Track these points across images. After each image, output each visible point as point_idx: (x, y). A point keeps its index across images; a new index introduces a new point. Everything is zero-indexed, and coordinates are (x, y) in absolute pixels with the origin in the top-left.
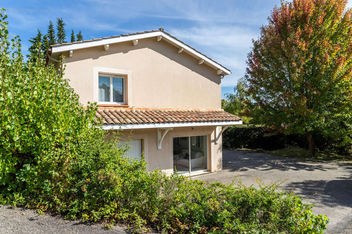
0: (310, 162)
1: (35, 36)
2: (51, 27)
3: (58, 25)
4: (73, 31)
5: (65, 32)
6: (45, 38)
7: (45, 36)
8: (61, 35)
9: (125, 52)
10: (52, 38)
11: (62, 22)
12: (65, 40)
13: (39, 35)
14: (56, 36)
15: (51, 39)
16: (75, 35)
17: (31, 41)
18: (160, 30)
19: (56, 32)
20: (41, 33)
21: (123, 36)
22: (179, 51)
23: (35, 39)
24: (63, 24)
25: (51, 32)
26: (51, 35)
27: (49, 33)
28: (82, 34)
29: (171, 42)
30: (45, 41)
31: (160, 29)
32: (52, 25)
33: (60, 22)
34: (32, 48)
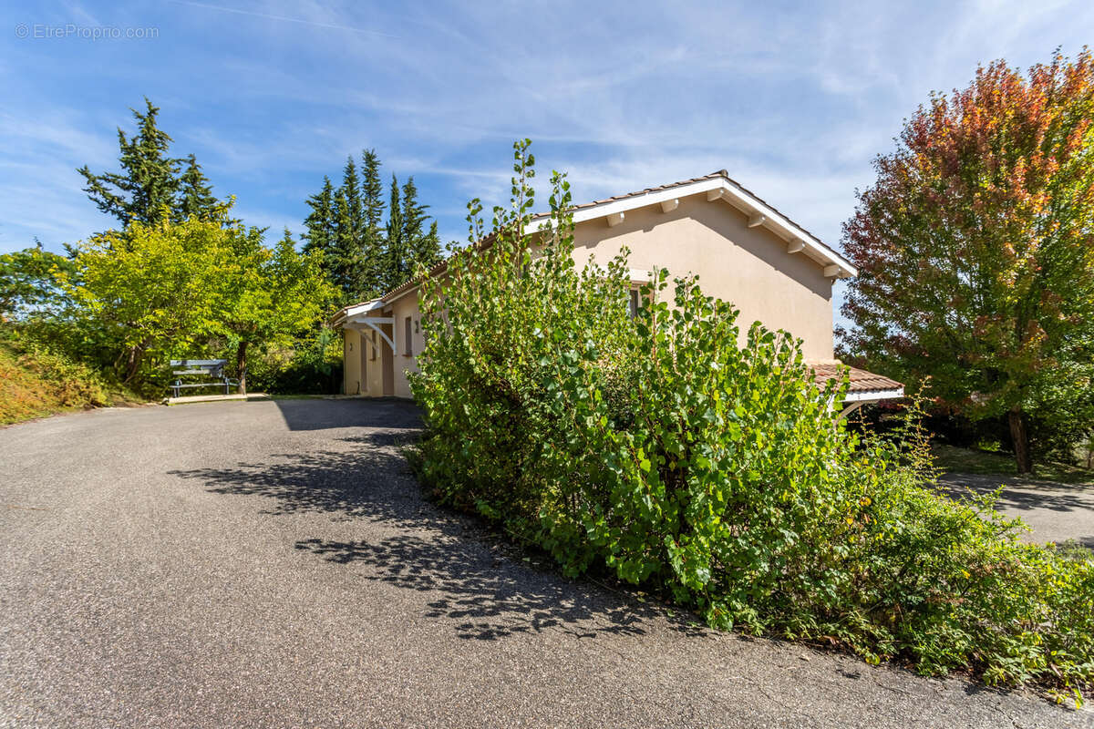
0: (1034, 487)
1: (319, 191)
2: (350, 169)
3: (364, 166)
4: (394, 178)
5: (379, 180)
6: (339, 196)
7: (340, 190)
8: (373, 187)
9: (648, 229)
10: (352, 193)
11: (374, 157)
12: (380, 199)
13: (328, 189)
14: (361, 190)
15: (351, 198)
16: (399, 186)
17: (310, 204)
18: (722, 174)
19: (362, 179)
20: (330, 184)
21: (651, 191)
22: (751, 224)
23: (318, 198)
24: (376, 163)
25: (351, 180)
26: (351, 187)
27: (346, 183)
28: (415, 184)
29: (742, 201)
30: (339, 203)
31: (720, 173)
32: (354, 166)
33: (369, 159)
34: (311, 218)
